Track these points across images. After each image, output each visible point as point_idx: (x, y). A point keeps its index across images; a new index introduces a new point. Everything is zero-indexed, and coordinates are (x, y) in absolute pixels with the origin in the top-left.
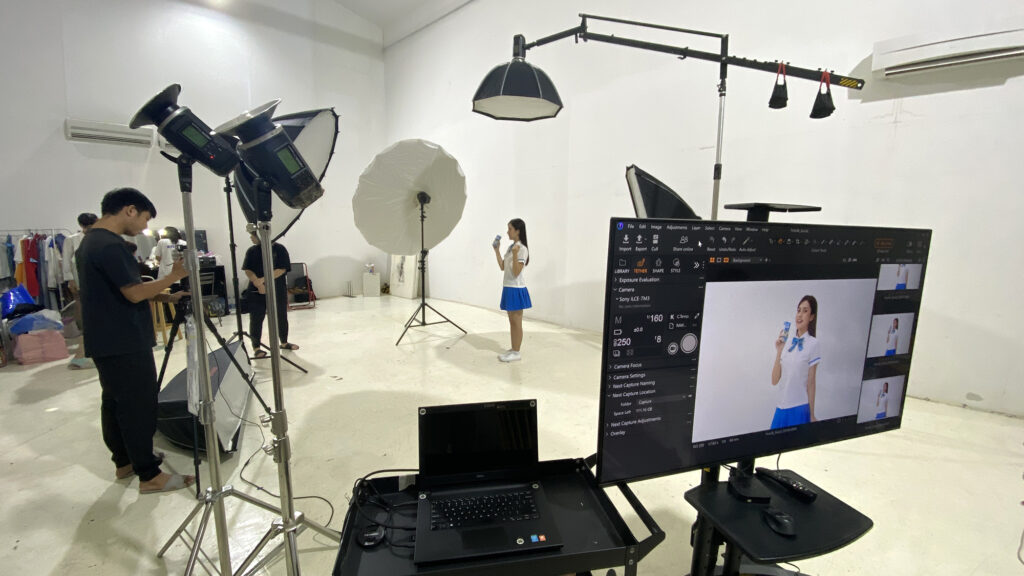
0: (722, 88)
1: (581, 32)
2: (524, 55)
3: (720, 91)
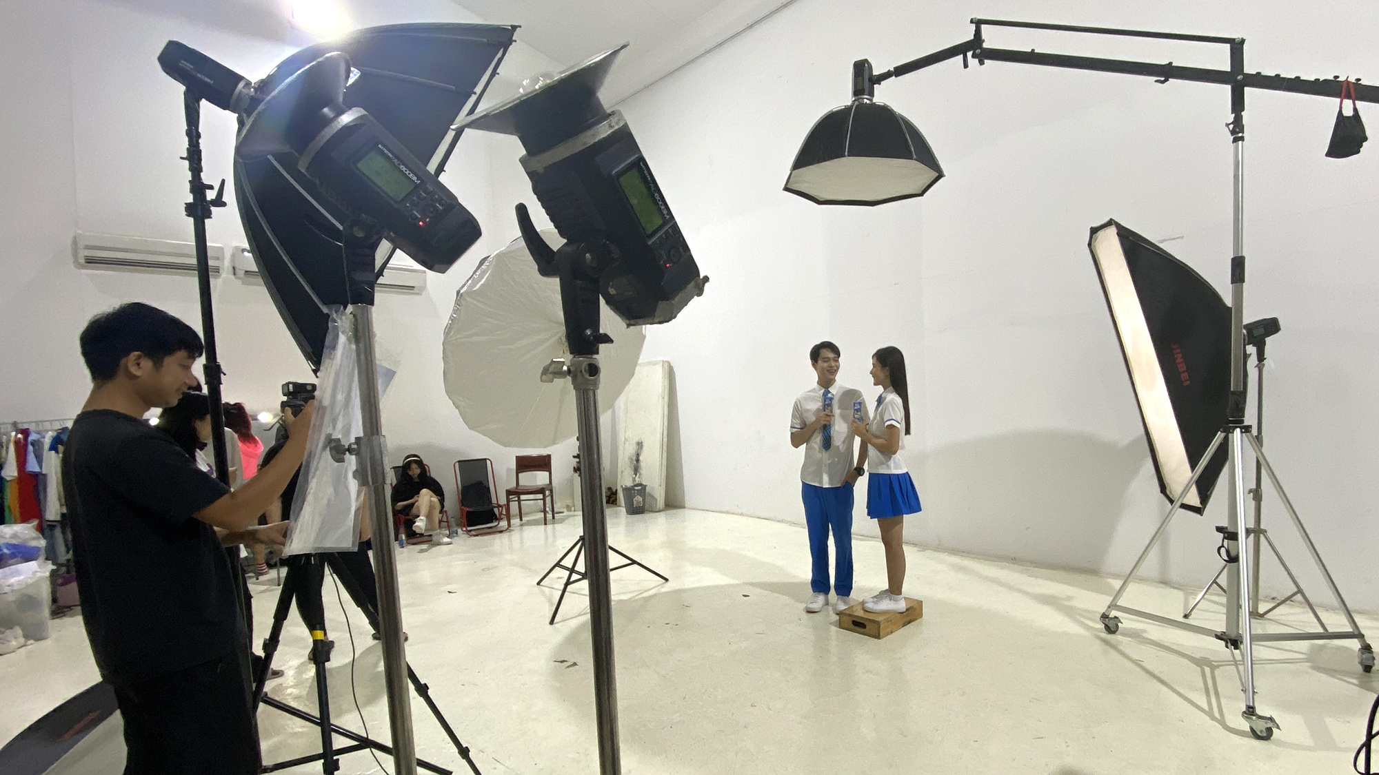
0: (1237, 129)
1: (974, 49)
2: (872, 94)
3: (1233, 132)
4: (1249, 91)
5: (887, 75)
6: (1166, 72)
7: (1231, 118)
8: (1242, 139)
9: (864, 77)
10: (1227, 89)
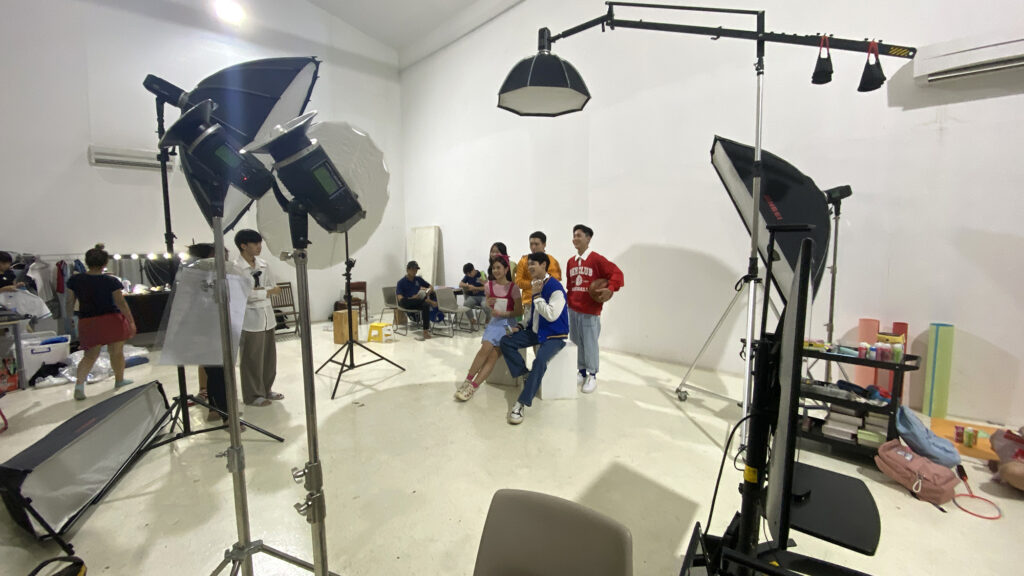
0: (760, 67)
1: (608, 20)
2: (549, 48)
3: (757, 69)
4: (768, 44)
5: (558, 37)
6: (718, 33)
7: (756, 60)
8: (762, 73)
9: (545, 38)
10: (754, 43)
